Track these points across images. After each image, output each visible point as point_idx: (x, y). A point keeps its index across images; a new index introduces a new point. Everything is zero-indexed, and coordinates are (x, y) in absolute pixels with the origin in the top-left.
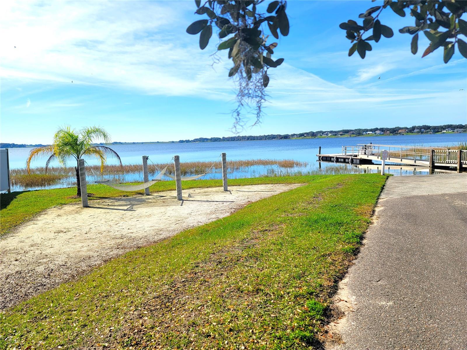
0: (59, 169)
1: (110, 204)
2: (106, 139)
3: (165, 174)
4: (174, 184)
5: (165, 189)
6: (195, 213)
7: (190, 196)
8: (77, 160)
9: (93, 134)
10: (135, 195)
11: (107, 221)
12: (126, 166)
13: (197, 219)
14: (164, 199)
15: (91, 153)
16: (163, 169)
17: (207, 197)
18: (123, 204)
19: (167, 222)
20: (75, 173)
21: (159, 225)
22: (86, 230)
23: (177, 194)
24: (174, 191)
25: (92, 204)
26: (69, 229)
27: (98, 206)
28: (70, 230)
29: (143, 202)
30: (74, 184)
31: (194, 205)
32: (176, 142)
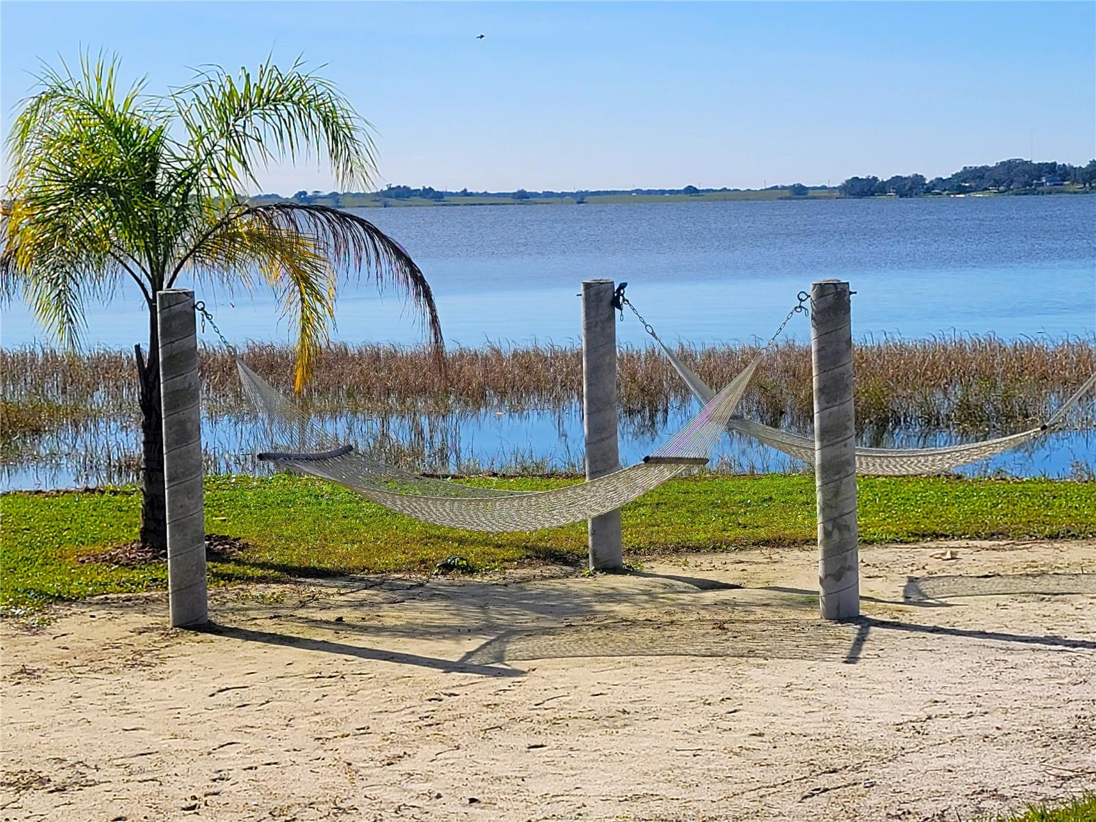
0: (33, 360)
1: (350, 616)
2: (345, 154)
3: (734, 417)
4: (803, 498)
5: (731, 535)
6: (957, 726)
7: (920, 592)
8: (152, 303)
9: (257, 120)
10: (521, 565)
11: (327, 731)
12: (462, 356)
13: (971, 772)
14: (725, 603)
15: (240, 255)
16: (719, 387)
17: (1048, 608)
18: (437, 623)
19: (744, 776)
20: (133, 394)
21: (685, 794)
22: (188, 781)
23: (820, 572)
24: (796, 552)
25: (232, 610)
26: (83, 770)
27: (269, 627)
28: (91, 775)
29: (576, 620)
30: (124, 468)
31: (947, 665)
32: (824, 193)
